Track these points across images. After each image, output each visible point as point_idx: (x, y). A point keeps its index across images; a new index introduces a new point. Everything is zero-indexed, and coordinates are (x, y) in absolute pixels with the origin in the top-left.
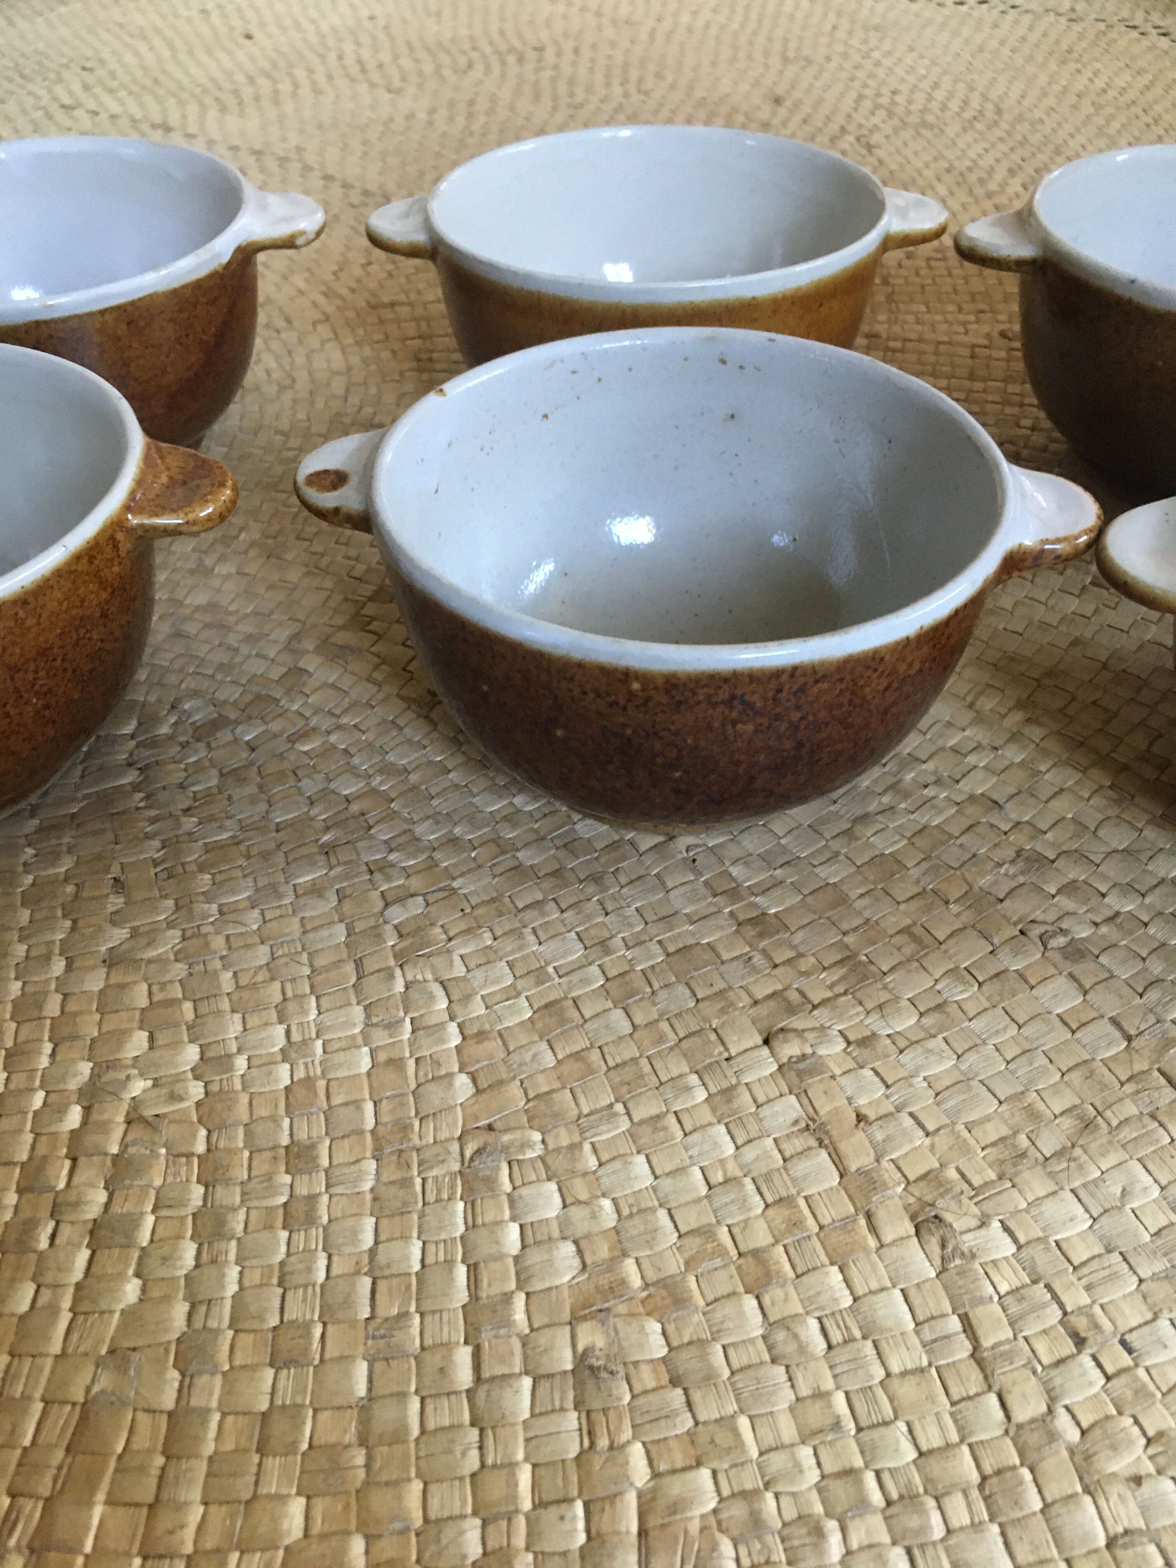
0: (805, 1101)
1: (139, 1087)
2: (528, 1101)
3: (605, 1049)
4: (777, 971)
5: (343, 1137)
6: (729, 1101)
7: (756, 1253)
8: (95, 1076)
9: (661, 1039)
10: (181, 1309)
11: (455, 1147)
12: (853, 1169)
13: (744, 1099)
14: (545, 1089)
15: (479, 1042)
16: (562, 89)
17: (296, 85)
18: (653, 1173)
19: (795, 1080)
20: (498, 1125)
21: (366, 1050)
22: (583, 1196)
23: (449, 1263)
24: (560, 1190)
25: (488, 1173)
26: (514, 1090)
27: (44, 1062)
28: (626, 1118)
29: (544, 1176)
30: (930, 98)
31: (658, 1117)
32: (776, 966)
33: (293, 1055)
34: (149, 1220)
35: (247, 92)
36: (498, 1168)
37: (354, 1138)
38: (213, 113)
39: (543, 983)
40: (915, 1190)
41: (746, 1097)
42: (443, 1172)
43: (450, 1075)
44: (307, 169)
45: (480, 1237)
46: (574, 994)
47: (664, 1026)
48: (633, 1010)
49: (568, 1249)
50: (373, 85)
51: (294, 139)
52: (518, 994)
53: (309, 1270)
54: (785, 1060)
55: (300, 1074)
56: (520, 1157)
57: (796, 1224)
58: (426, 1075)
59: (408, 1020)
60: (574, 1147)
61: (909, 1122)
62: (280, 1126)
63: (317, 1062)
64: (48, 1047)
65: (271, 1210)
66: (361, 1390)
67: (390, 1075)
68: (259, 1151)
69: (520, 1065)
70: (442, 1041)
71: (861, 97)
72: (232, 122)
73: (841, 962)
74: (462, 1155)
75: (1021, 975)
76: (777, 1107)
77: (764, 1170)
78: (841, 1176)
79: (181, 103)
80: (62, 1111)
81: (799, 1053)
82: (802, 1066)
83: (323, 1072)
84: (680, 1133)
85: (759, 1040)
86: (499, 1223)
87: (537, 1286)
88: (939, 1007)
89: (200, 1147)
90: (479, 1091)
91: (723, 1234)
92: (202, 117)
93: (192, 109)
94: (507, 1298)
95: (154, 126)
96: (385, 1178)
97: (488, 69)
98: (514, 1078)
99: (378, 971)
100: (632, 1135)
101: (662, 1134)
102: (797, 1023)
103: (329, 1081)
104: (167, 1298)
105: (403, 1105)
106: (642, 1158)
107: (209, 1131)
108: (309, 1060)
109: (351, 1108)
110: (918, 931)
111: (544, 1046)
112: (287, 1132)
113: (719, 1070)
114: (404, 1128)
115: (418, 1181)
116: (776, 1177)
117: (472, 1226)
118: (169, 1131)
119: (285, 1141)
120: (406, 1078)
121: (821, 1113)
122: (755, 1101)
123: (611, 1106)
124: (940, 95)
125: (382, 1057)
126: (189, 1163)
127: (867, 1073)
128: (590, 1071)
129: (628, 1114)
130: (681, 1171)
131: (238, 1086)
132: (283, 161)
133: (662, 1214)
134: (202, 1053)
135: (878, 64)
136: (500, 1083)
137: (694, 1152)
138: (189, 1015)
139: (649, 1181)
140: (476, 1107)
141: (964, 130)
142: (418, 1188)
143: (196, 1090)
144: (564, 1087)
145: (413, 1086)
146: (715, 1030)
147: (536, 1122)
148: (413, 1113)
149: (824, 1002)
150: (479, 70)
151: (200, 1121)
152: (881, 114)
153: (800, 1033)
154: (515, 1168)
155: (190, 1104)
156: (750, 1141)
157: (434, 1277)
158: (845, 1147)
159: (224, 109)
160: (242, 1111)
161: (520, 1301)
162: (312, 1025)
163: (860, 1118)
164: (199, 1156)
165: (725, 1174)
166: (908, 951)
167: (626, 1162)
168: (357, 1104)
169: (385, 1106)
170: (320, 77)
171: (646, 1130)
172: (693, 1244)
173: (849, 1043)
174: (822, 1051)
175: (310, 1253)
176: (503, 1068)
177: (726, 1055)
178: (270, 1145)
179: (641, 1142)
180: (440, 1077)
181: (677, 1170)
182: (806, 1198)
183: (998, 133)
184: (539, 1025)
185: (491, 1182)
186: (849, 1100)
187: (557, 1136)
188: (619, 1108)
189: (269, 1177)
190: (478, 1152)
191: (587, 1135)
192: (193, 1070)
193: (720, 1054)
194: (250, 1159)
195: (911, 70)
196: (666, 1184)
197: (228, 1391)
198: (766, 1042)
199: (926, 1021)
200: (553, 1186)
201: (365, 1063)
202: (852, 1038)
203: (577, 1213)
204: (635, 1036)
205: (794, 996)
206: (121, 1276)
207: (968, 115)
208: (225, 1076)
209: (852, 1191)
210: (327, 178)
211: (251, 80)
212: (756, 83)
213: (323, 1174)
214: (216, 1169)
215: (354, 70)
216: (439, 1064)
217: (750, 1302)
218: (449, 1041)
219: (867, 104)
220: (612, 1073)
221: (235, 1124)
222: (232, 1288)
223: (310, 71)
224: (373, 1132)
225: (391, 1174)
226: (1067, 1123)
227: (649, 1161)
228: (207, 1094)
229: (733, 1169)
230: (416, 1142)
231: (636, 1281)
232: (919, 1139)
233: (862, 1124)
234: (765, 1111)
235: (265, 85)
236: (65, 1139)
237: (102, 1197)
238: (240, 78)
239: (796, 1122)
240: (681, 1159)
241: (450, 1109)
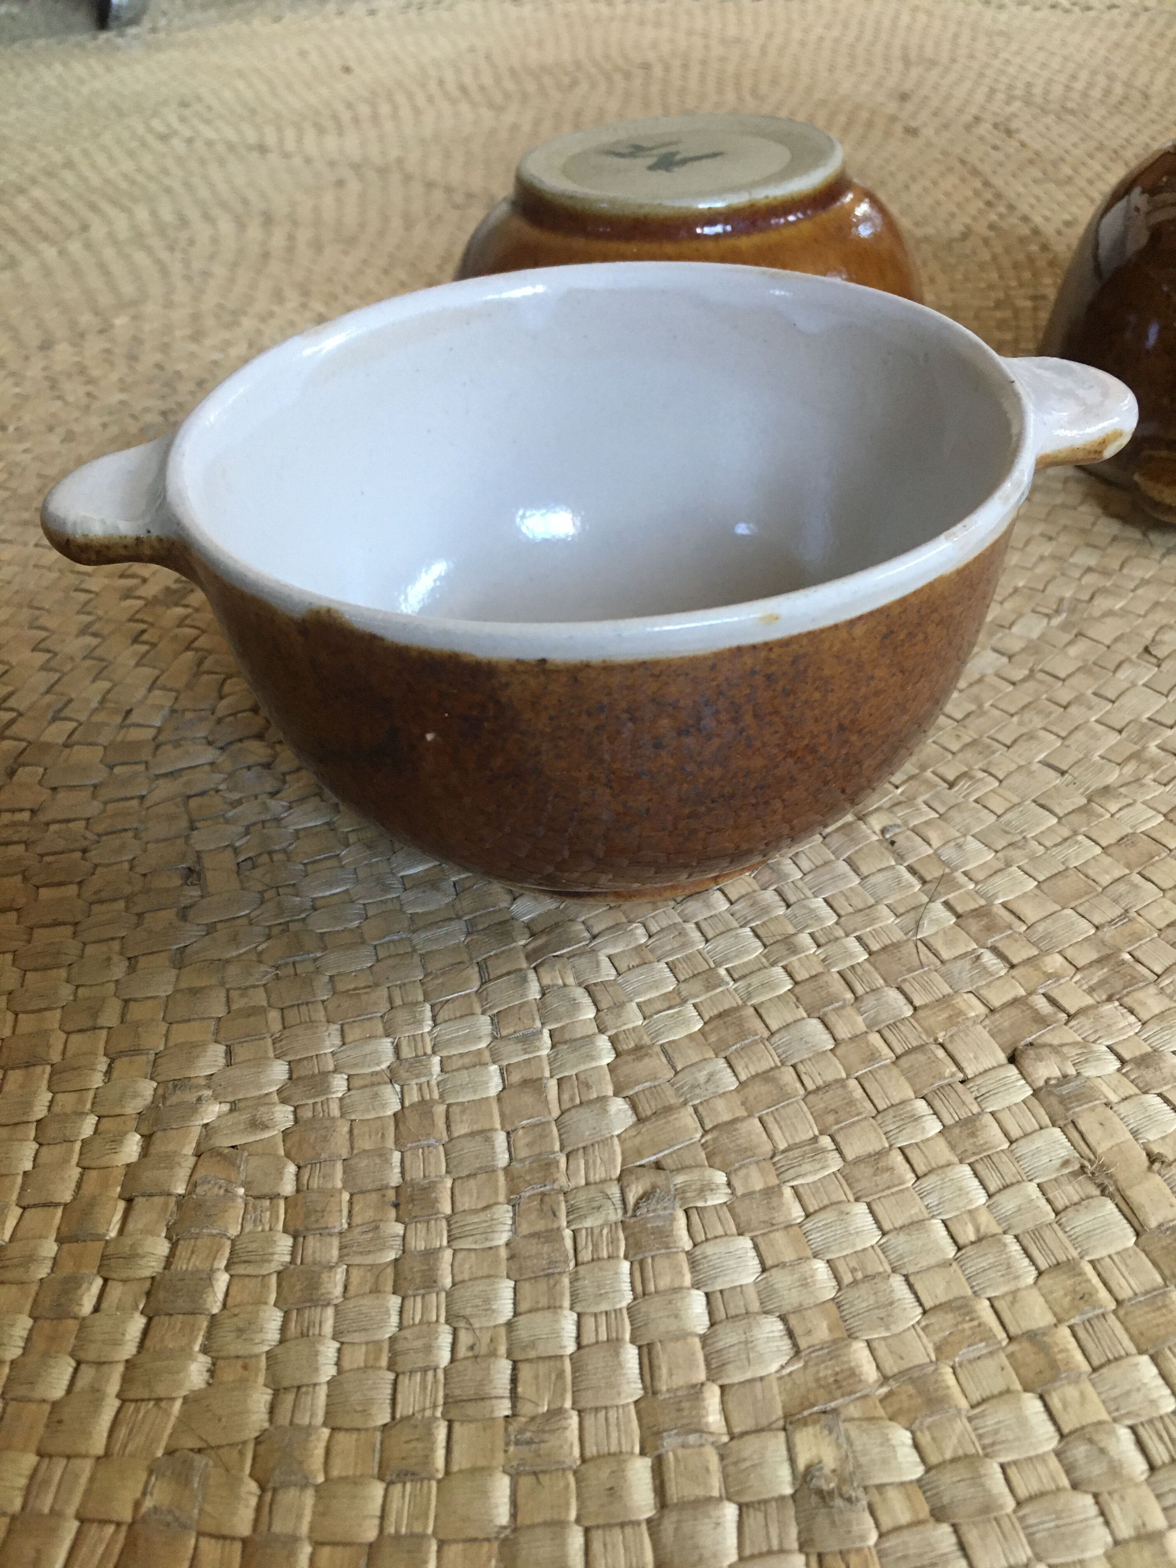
0: (1075, 1136)
1: (212, 1111)
2: (706, 1132)
3: (801, 1068)
4: (1014, 972)
5: (469, 1176)
6: (973, 1135)
7: (1032, 1336)
8: (159, 1098)
9: (873, 1056)
10: (261, 1398)
11: (614, 1190)
12: (1153, 1223)
14: (726, 1117)
15: (639, 1059)
16: (673, 99)
17: (395, 108)
18: (880, 1228)
19: (1058, 1108)
20: (669, 1163)
21: (494, 1068)
22: (789, 1256)
23: (614, 1343)
24: (756, 1247)
25: (660, 1223)
26: (687, 1118)
27: (97, 1080)
28: (836, 1155)
29: (734, 1231)
30: (1068, 88)
31: (880, 1154)
32: (1012, 966)
33: (403, 1074)
34: (222, 1280)
35: (346, 116)
36: (672, 1219)
37: (482, 1177)
38: (310, 136)
39: (714, 988)
41: (993, 1132)
42: (599, 1222)
43: (602, 1100)
44: (408, 178)
45: (653, 1308)
46: (755, 1001)
47: (875, 1039)
48: (832, 1019)
49: (772, 1327)
50: (474, 105)
51: (394, 153)
52: (684, 1001)
53: (429, 1349)
54: (1041, 1083)
55: (413, 1097)
56: (700, 1204)
57: (1085, 1297)
58: (572, 1099)
59: (546, 1033)
60: (771, 1193)
62: (387, 1161)
63: (434, 1083)
64: (102, 1064)
65: (376, 1270)
66: (502, 1516)
67: (527, 1098)
68: (362, 1192)
69: (693, 1087)
70: (591, 1057)
71: (992, 91)
72: (331, 142)
73: (1099, 961)
74: (624, 1201)
76: (1039, 1142)
77: (1030, 1226)
78: (1138, 1234)
79: (279, 129)
80: (117, 1140)
81: (1057, 1073)
82: (1065, 1090)
83: (441, 1095)
84: (910, 1177)
85: (1002, 1057)
86: (677, 1290)
87: (734, 1376)
89: (288, 1187)
90: (640, 1120)
91: (983, 1308)
92: (300, 140)
93: (290, 134)
94: (696, 1392)
95: (250, 148)
96: (525, 1229)
97: (593, 85)
98: (685, 1103)
99: (508, 973)
100: (846, 1176)
101: (886, 1175)
102: (1050, 1036)
103: (449, 1105)
104: (243, 1384)
105: (544, 1136)
106: (862, 1208)
107: (299, 1167)
108: (423, 1080)
109: (478, 1138)
111: (722, 1064)
112: (397, 1170)
113: (953, 1095)
114: (547, 1166)
115: (568, 1233)
116: (1047, 1234)
117: (641, 1294)
118: (249, 1167)
119: (394, 1179)
120: (546, 1102)
121: (1100, 1151)
122: (1006, 1135)
123: (815, 1139)
124: (1079, 85)
125: (515, 1077)
126: (274, 1209)
127: (1153, 1100)
128: (784, 1095)
129: (838, 1150)
130: (915, 1225)
131: (335, 1111)
132: (383, 171)
133: (897, 1282)
134: (291, 1071)
135: (1007, 62)
136: (668, 1110)
137: (932, 1200)
138: (276, 1026)
139: (874, 1237)
140: (637, 1140)
141: (1111, 114)
142: (569, 1243)
143: (283, 1116)
144: (750, 1115)
145: (556, 1113)
146: (942, 1045)
147: (718, 1160)
148: (557, 1147)
149: (1084, 1010)
150: (584, 87)
151: (288, 1155)
152: (1017, 105)
153: (1056, 1049)
154: (695, 1218)
155: (274, 1132)
156: (1006, 1187)
157: (595, 1361)
158: (1137, 1195)
159: (321, 131)
160: (340, 1143)
161: (712, 1397)
162: (428, 1039)
163: (1153, 1158)
164: (286, 1198)
165: (977, 1230)
167: (842, 1213)
168: (485, 1134)
169: (522, 1139)
170: (421, 100)
171: (865, 1171)
172: (944, 1322)
173: (1123, 1062)
174: (1089, 1072)
175: (428, 1327)
176: (670, 1092)
177: (961, 1076)
178: (378, 1184)
179: (858, 1187)
180: (590, 1102)
181: (912, 1224)
182: (1092, 1262)
183: (1149, 114)
184: (713, 1038)
185: (664, 1236)
186: (1135, 1133)
187: (747, 1177)
188: (826, 1141)
189: (375, 1227)
190: (645, 1196)
191: (787, 1176)
192: (279, 1092)
193: (953, 1075)
194: (351, 1202)
195: (1044, 66)
196: (900, 1243)
197: (320, 1513)
198: (1012, 1059)
200: (746, 1243)
201: (494, 1086)
202: (1127, 1056)
203: (781, 1280)
204: (838, 1052)
205: (1041, 1004)
206: (185, 1354)
207: (1113, 100)
208: (319, 1100)
209: (1156, 1254)
210: (430, 185)
211: (350, 106)
212: (879, 84)
213: (444, 1223)
214: (307, 1215)
215: (456, 93)
216: (588, 1086)
217: (1032, 1405)
218: (599, 1057)
219: (1001, 96)
220: (813, 1099)
221: (332, 1160)
222: (328, 1371)
223: (410, 96)
224: (506, 1169)
225: (532, 1223)
227: (872, 1212)
228: (296, 1121)
229: (988, 1224)
230: (563, 1181)
231: (870, 1373)
233: (1157, 1166)
234: (1023, 1148)
235: (364, 110)
236: (118, 1175)
237: (163, 1248)
238: (340, 107)
239: (1066, 1163)
240: (916, 1209)
241: (605, 1142)
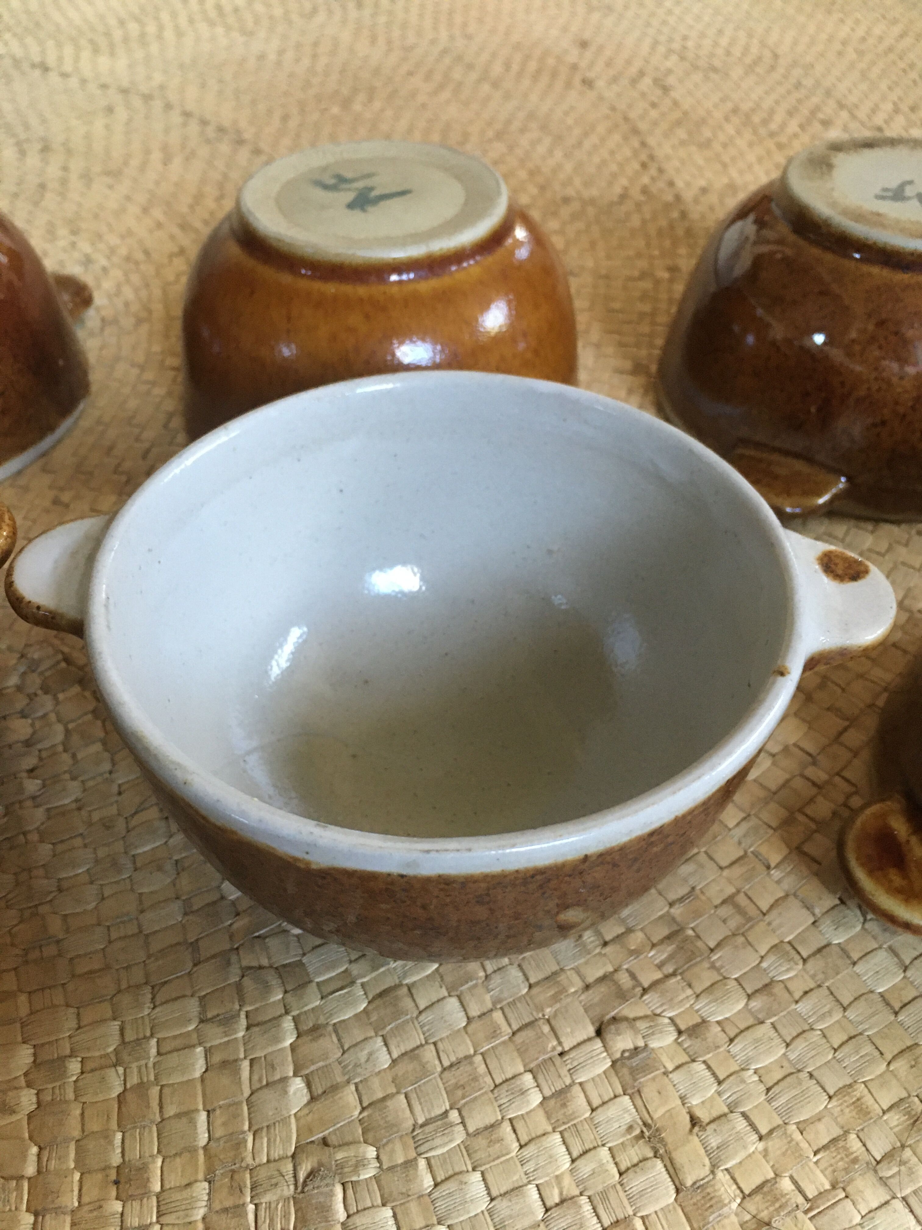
0: (639, 1102)
2: (363, 1109)
3: (440, 1046)
4: (608, 950)
5: (176, 1155)
6: (564, 1105)
9: (495, 1033)
11: (289, 1167)
12: (689, 1183)
13: (579, 1101)
14: (380, 1095)
15: (314, 1040)
16: (396, 33)
17: (161, 28)
18: (489, 1194)
19: (628, 1078)
20: (333, 1140)
21: (199, 1050)
24: (395, 1216)
25: (322, 1199)
26: (349, 1096)
28: (461, 1128)
29: (379, 1202)
30: (716, 44)
31: (493, 1127)
32: (605, 944)
33: (126, 1057)
35: (118, 34)
36: (331, 1194)
37: (186, 1156)
38: (86, 55)
39: (378, 969)
40: (752, 1206)
41: (581, 1100)
42: (275, 1198)
43: (284, 1080)
44: (168, 107)
46: (407, 981)
47: (498, 1016)
48: (467, 998)
50: (228, 29)
51: (158, 78)
52: (353, 983)
54: (618, 1055)
55: (133, 1080)
56: (354, 1179)
58: (260, 1080)
59: (243, 1015)
60: (410, 1164)
61: (741, 1124)
62: (111, 1142)
63: (150, 1065)
67: (225, 1080)
68: (89, 1172)
69: (356, 1066)
70: (277, 1039)
71: (656, 43)
72: (104, 62)
73: (669, 937)
74: (295, 1176)
75: (843, 950)
76: (612, 1111)
77: (600, 1188)
78: (678, 1191)
79: (59, 45)
81: (631, 1046)
82: (635, 1062)
83: (156, 1079)
84: (516, 1145)
85: (591, 1031)
88: (767, 987)
89: (31, 1169)
90: (313, 1099)
92: (77, 59)
93: (68, 51)
95: (33, 66)
96: (217, 1206)
98: (348, 1082)
99: (214, 956)
100: (467, 1148)
101: (497, 1146)
102: (628, 1010)
103: (162, 1086)
105: (236, 1116)
106: (477, 1176)
107: (40, 1148)
108: (143, 1062)
109: (184, 1120)
110: (741, 900)
111: (379, 1041)
112: (119, 1150)
113: (552, 1069)
114: (238, 1145)
115: (251, 1207)
116: (612, 1195)
119: (116, 1159)
120: (239, 1083)
121: (656, 1116)
122: (589, 1103)
123: (446, 1113)
124: (724, 41)
125: (216, 1058)
126: (19, 1188)
127: (699, 1067)
128: (425, 1072)
129: (463, 1123)
130: (516, 1190)
131: (71, 1095)
132: (147, 98)
134: (35, 1055)
135: (670, 12)
136: (335, 1088)
137: (530, 1167)
138: (24, 1011)
139: (484, 1203)
140: (309, 1118)
141: (746, 73)
142: (251, 1217)
143: (28, 1100)
144: (398, 1093)
145: (247, 1092)
146: (548, 1021)
147: (370, 1136)
148: (246, 1127)
149: (655, 984)
151: (31, 1138)
152: (674, 58)
153: (632, 1021)
154: (350, 1192)
155: (21, 1116)
156: (585, 1152)
158: (680, 1157)
159: (96, 50)
160: (73, 1125)
162: (147, 1021)
163: (694, 1121)
164: (29, 1179)
165: (561, 1193)
166: (733, 924)
167: (461, 1183)
168: (190, 1115)
169: (219, 1118)
170: (183, 21)
171: (481, 1142)
173: (680, 1032)
174: (654, 1044)
176: (337, 1070)
177: (559, 1049)
178: (102, 1165)
179: (477, 1156)
180: (274, 1083)
181: (512, 1190)
182: (642, 1218)
183: (776, 76)
184: (374, 1017)
185: (324, 1210)
186: (683, 1098)
187: (393, 1151)
188: (454, 1115)
189: (100, 1206)
190: (311, 1175)
191: (422, 1149)
192: (26, 1074)
193: (554, 1048)
194: (81, 1181)
195: (698, 18)
196: (503, 1207)
198: (599, 1033)
199: (755, 1004)
200: (388, 1213)
201: (200, 1066)
202: (683, 1027)
204: (470, 1029)
205: (624, 979)
207: (748, 60)
208: (57, 1084)
209: (689, 1210)
210: (187, 114)
211: (122, 23)
212: (565, 29)
213: (154, 1199)
214: (46, 1196)
215: (213, 14)
216: (273, 1067)
218: (284, 1040)
219: (661, 49)
220: (446, 1074)
221: (67, 1140)
223: (174, 15)
224: (205, 1148)
225: (223, 1199)
226: (895, 1119)
227: (484, 1180)
228: (39, 1103)
229: (570, 1188)
230: (249, 1160)
232: (754, 1146)
233: (696, 1129)
234: (601, 1116)
235: (133, 27)
238: (112, 22)
239: (630, 1128)
240: (517, 1177)
241: (285, 1121)
